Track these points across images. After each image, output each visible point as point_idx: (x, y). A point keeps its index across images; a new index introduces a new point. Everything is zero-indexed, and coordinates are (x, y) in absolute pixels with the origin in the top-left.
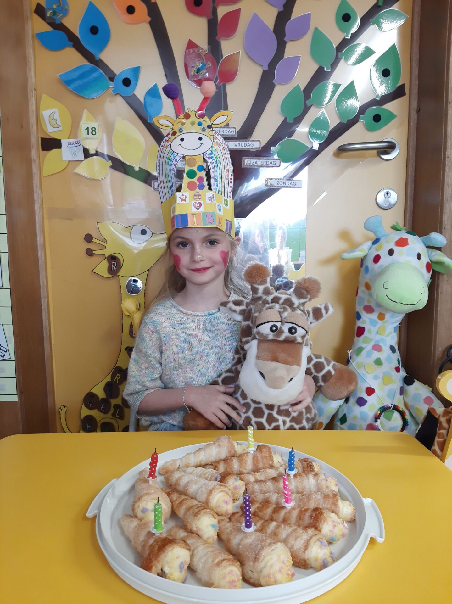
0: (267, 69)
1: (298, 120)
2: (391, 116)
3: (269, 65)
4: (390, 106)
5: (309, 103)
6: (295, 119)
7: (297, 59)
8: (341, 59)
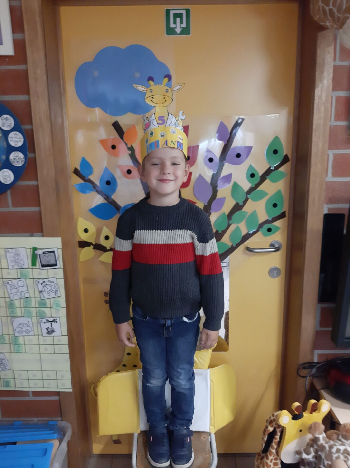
0: (206, 204)
1: (224, 232)
2: (277, 229)
3: (208, 203)
4: (278, 223)
5: (230, 222)
6: (222, 231)
7: (223, 200)
8: (249, 198)
